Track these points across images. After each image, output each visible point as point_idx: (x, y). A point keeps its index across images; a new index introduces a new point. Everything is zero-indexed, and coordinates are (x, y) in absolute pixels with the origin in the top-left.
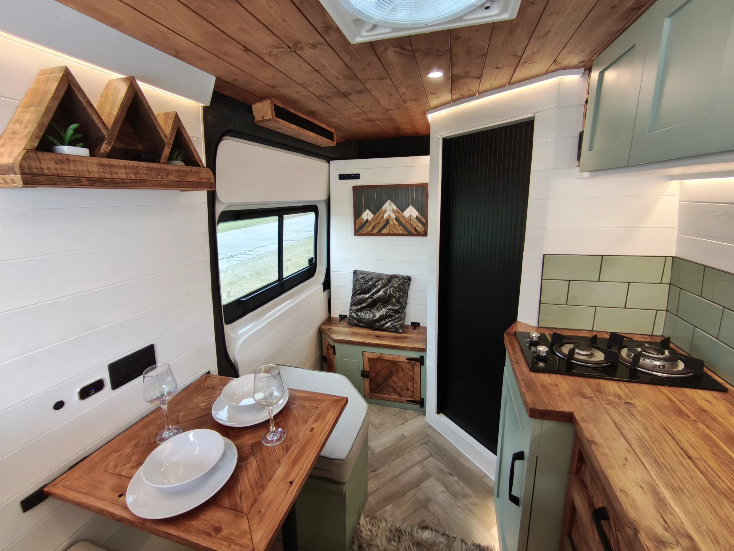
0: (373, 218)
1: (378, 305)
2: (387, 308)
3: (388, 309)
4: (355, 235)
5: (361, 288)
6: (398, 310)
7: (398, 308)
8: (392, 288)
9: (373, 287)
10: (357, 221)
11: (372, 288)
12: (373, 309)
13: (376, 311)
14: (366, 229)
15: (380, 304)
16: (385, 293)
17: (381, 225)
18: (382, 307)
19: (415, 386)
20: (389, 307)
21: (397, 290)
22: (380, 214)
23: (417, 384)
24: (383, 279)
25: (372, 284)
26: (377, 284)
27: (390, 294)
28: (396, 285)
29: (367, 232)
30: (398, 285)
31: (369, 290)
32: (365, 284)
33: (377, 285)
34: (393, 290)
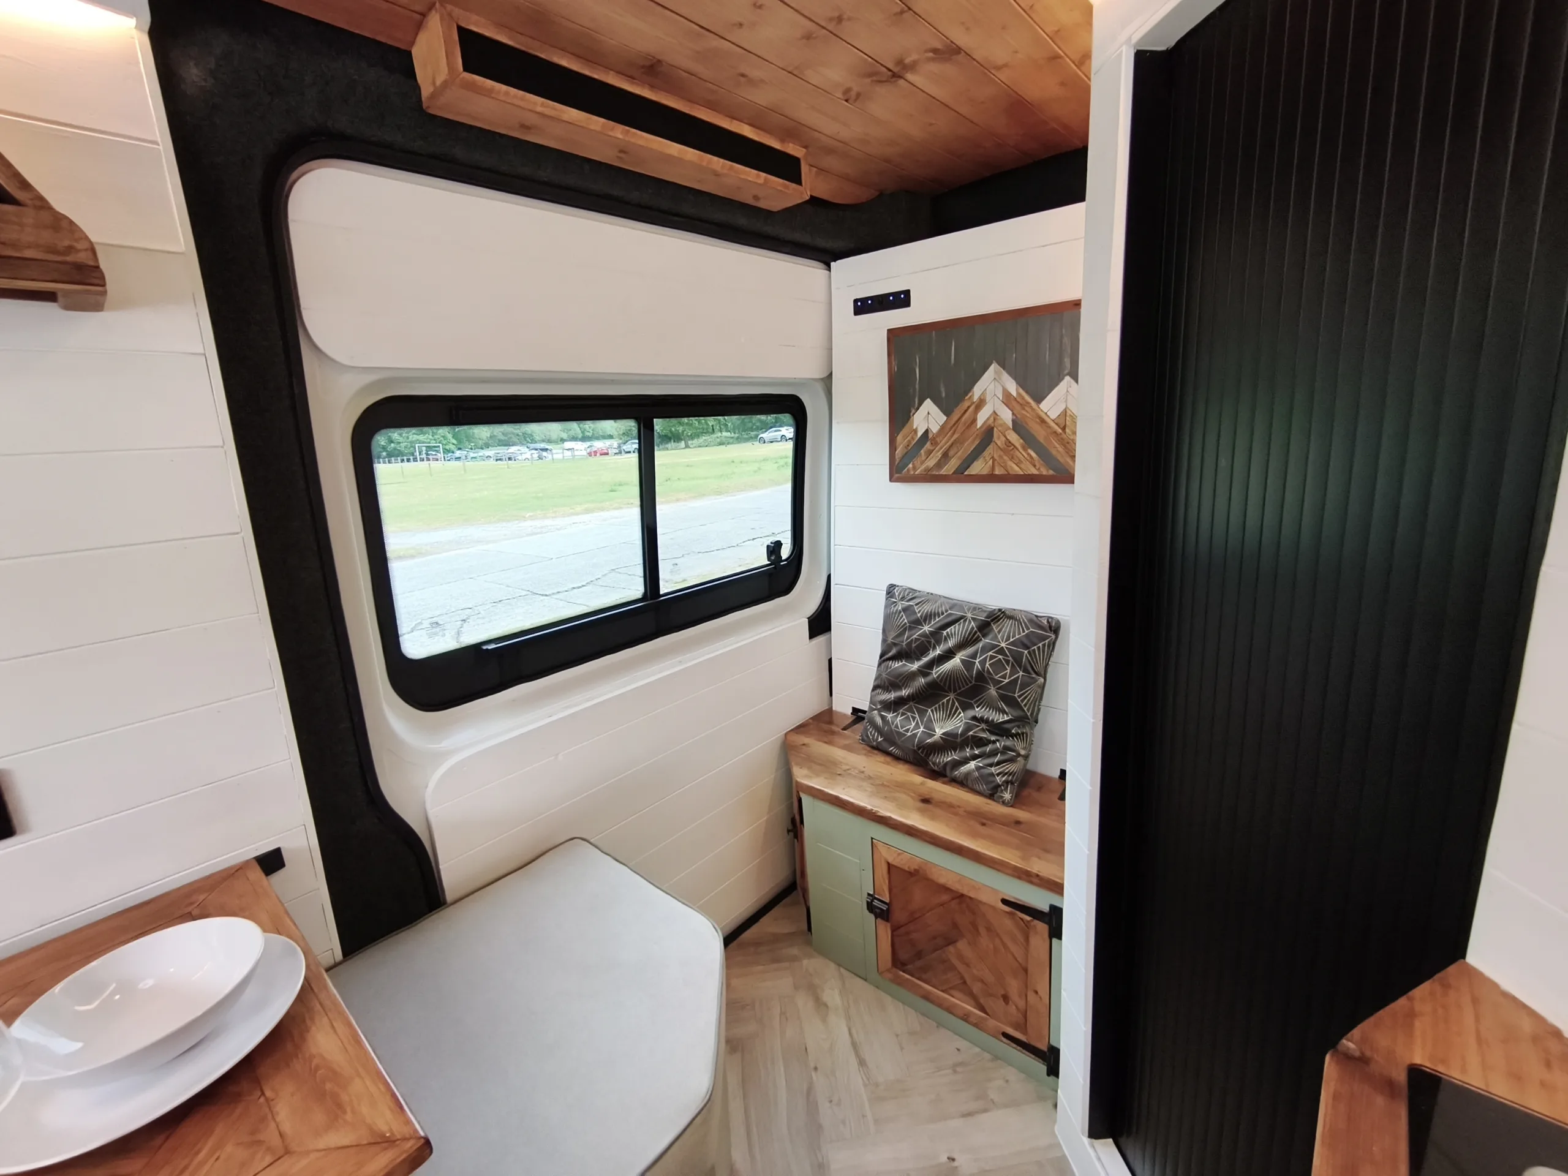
0: (943, 427)
1: (945, 700)
2: (971, 713)
3: (974, 718)
4: (892, 479)
5: (900, 639)
6: (1007, 726)
7: (1006, 718)
8: (990, 653)
9: (933, 641)
10: (899, 438)
11: (929, 642)
12: (929, 710)
13: (937, 715)
14: (922, 463)
15: (952, 696)
16: (968, 664)
17: (969, 446)
18: (957, 709)
19: (1031, 996)
20: (978, 712)
21: (1008, 662)
22: (966, 411)
23: (1036, 992)
24: (965, 620)
25: (932, 633)
26: (945, 633)
27: (984, 670)
28: (1003, 645)
29: (925, 470)
30: (1012, 644)
31: (922, 649)
32: (911, 628)
33: (946, 638)
34: (992, 657)
